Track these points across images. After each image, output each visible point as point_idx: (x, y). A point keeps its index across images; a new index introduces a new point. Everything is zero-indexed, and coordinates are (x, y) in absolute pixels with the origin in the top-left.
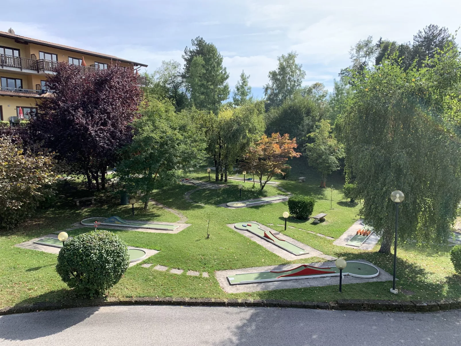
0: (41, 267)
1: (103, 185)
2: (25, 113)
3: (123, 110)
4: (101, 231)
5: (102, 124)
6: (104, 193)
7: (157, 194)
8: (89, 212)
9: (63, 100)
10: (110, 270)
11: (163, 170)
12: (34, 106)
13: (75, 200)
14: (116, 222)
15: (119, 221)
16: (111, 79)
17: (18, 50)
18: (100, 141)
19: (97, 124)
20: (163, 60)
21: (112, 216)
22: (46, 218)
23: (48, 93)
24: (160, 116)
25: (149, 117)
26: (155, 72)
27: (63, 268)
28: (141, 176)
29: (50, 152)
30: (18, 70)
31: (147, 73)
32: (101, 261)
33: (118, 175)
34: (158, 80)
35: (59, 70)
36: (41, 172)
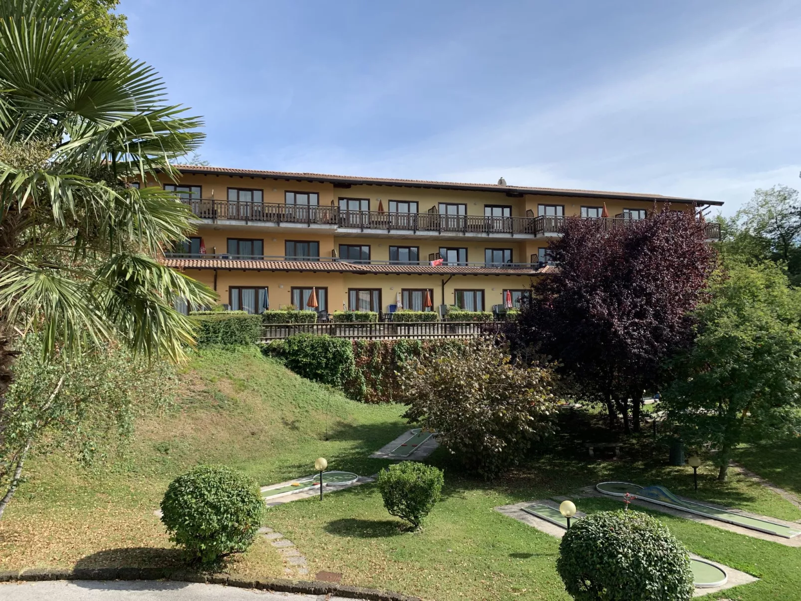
0: (532, 555)
1: (636, 424)
2: (514, 300)
3: (676, 288)
4: (636, 513)
5: (637, 315)
6: (638, 438)
7: (746, 453)
8: (609, 470)
9: (572, 276)
10: (655, 595)
11: (762, 406)
12: (528, 287)
13: (587, 445)
14: (662, 498)
15: (667, 496)
16: (653, 235)
17: (510, 207)
18: (633, 344)
19: (628, 315)
20: (757, 189)
21: (654, 484)
22: (539, 469)
23: (548, 267)
24: (754, 296)
25: (730, 299)
26: (739, 212)
27: (568, 567)
28: (711, 413)
29: (549, 362)
30: (508, 236)
31: (722, 216)
32: (637, 573)
33: (664, 408)
34: (745, 227)
35: (568, 229)
36: (535, 393)
